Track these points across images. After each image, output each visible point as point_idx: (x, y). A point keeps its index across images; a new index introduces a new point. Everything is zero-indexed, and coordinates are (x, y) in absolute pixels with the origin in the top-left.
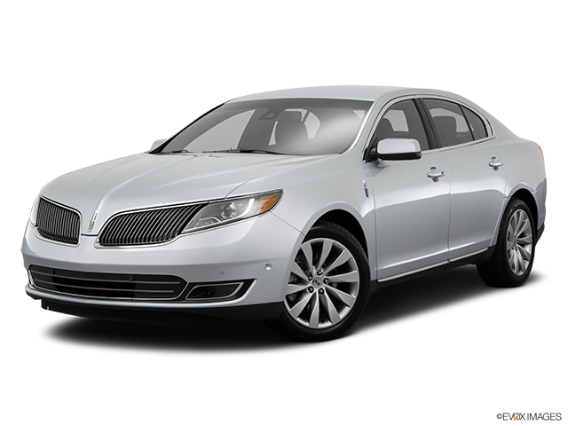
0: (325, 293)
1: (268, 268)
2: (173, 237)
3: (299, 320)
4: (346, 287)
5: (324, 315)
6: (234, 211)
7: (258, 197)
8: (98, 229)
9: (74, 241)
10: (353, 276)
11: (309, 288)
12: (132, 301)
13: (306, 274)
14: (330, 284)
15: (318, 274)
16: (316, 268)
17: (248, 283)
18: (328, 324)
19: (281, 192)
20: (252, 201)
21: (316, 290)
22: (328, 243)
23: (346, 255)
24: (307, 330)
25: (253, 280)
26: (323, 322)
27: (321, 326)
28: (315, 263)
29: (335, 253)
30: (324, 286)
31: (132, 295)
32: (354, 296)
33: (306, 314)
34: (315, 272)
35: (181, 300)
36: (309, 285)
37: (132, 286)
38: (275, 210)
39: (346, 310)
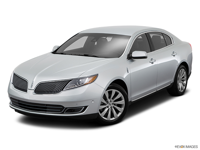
0: (113, 108)
1: (93, 102)
2: (60, 91)
3: (104, 118)
4: (120, 106)
5: (112, 116)
6: (81, 82)
7: (89, 77)
8: (34, 87)
9: (26, 91)
10: (123, 102)
11: (107, 107)
12: (46, 113)
13: (106, 101)
14: (115, 105)
15: (110, 101)
16: (110, 99)
17: (86, 107)
18: (113, 119)
19: (98, 75)
20: (87, 78)
21: (110, 107)
22: (114, 91)
23: (120, 95)
24: (106, 121)
25: (87, 106)
26: (112, 118)
27: (111, 119)
28: (109, 98)
29: (116, 94)
30: (112, 106)
31: (46, 111)
32: (123, 109)
33: (106, 116)
34: (109, 101)
35: (63, 113)
36: (107, 105)
37: (46, 108)
38: (95, 82)
39: (120, 114)
